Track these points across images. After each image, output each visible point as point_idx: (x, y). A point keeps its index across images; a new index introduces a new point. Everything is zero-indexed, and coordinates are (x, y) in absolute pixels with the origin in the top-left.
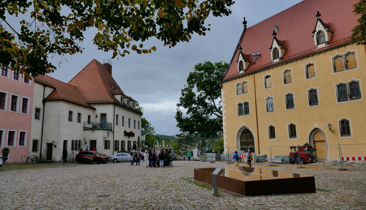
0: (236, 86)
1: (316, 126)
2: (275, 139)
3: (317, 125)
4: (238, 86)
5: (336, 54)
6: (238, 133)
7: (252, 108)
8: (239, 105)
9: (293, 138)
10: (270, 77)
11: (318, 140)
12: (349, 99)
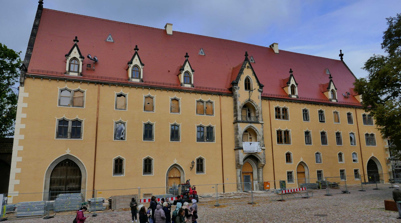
0: (59, 91)
1: (175, 162)
2: (122, 176)
3: (177, 161)
4: (62, 91)
5: (200, 99)
6: (51, 165)
7: (87, 130)
8: (59, 121)
9: (148, 174)
10: (125, 96)
11: (172, 177)
12: (205, 140)
